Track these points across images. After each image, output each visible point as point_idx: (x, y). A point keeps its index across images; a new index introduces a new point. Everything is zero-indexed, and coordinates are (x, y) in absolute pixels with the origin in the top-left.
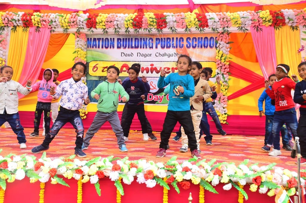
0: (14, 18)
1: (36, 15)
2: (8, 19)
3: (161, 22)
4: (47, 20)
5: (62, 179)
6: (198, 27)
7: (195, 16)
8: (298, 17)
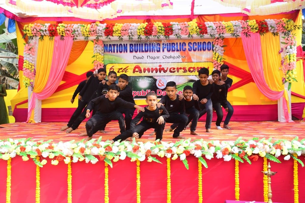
0: (42, 29)
1: (61, 26)
2: (36, 30)
3: (168, 30)
4: (70, 30)
5: (155, 158)
6: (199, 33)
7: (196, 25)
8: (278, 25)
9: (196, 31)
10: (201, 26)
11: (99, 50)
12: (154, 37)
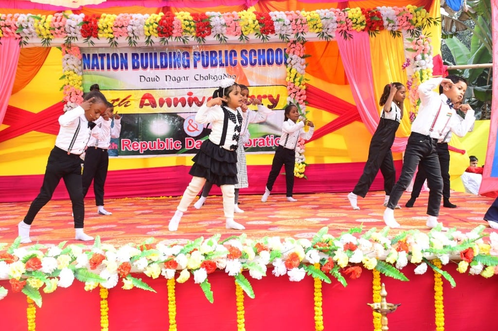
3: (203, 26)
4: (13, 26)
6: (259, 33)
7: (254, 16)
8: (401, 17)
9: (254, 28)
10: (262, 18)
11: (73, 65)
12: (176, 40)
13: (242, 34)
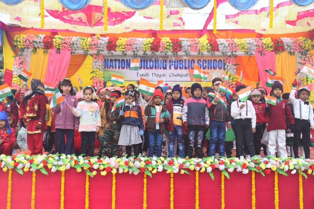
0: (36, 40)
1: (58, 38)
2: (29, 41)
3: (177, 46)
4: (69, 43)
5: (186, 171)
6: (210, 51)
8: (295, 44)
9: (207, 48)
10: (212, 43)
12: (160, 53)
13: (200, 51)
